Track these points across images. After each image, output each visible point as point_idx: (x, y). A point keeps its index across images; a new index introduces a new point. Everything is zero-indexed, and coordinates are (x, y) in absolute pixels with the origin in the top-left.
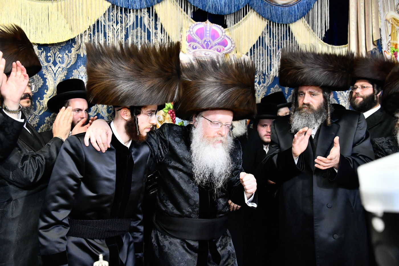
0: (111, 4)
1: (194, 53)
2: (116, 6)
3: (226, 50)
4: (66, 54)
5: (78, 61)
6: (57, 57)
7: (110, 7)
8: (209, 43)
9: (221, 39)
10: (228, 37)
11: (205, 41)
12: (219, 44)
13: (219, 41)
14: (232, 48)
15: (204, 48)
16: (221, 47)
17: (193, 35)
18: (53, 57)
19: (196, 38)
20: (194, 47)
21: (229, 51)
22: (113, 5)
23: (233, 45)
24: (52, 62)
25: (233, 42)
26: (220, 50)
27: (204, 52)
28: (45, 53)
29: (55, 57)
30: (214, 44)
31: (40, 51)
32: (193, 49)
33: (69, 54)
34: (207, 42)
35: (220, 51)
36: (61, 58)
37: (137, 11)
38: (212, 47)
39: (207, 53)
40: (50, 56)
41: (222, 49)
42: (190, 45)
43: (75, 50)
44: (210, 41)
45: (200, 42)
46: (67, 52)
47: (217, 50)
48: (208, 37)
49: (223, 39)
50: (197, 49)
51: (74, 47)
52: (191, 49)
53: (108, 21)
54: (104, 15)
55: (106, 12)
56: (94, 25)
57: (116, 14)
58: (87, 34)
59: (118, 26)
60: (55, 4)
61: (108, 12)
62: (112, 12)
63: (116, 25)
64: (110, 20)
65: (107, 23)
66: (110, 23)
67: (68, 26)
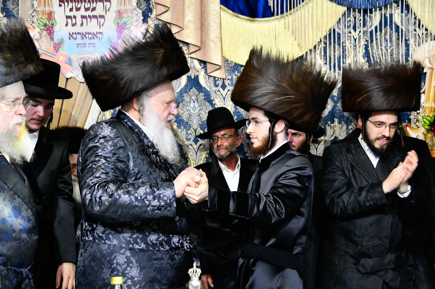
0: (346, 8)
2: (353, 9)
7: (345, 13)
22: (349, 9)
37: (381, 10)
53: (344, 28)
54: (337, 22)
55: (340, 19)
56: (326, 37)
57: (355, 18)
58: (320, 47)
59: (357, 32)
60: (282, 21)
61: (342, 18)
62: (348, 17)
63: (355, 31)
64: (348, 26)
65: (343, 31)
66: (347, 30)
67: (296, 43)
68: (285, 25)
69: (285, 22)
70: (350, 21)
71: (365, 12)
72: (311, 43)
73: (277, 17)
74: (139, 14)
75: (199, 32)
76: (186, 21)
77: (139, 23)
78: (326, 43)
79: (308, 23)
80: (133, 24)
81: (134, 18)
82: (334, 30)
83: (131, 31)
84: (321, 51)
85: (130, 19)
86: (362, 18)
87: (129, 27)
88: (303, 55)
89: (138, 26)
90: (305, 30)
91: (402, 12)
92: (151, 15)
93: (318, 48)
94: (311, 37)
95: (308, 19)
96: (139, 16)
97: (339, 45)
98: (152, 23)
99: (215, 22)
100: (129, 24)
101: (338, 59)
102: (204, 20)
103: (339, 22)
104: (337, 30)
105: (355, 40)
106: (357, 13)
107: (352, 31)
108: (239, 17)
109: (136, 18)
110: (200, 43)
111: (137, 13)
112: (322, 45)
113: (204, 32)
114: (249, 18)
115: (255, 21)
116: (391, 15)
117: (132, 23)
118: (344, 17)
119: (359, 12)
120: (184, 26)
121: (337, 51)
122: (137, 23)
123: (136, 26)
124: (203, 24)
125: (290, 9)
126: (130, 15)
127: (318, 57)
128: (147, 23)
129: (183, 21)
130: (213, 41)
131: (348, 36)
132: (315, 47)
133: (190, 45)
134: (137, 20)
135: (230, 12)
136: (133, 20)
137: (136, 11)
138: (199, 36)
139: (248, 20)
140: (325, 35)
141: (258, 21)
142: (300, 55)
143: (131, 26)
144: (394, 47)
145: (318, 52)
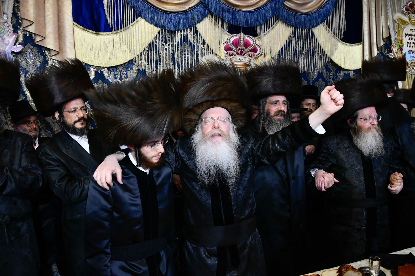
0: (160, 29)
1: (230, 59)
2: (164, 30)
3: (256, 56)
4: (129, 71)
5: (139, 74)
6: (122, 74)
7: (159, 32)
8: (242, 50)
9: (252, 46)
10: (258, 45)
11: (240, 49)
12: (251, 51)
13: (250, 48)
14: (261, 53)
15: (238, 55)
16: (252, 53)
17: (230, 45)
18: (120, 75)
19: (232, 47)
20: (231, 55)
21: (258, 56)
22: (162, 30)
23: (262, 51)
24: (118, 78)
25: (262, 49)
26: (252, 55)
27: (239, 58)
28: (113, 73)
29: (121, 74)
30: (246, 51)
31: (109, 72)
32: (230, 56)
33: (132, 71)
34: (241, 50)
35: (251, 57)
36: (125, 74)
37: (181, 31)
38: (245, 54)
39: (241, 59)
40: (117, 74)
41: (253, 55)
42: (227, 53)
43: (136, 67)
44: (243, 49)
45: (236, 50)
46: (129, 69)
47: (249, 56)
48: (242, 46)
49: (254, 46)
50: (233, 56)
51: (134, 65)
52: (228, 56)
53: (159, 42)
54: (155, 38)
55: (156, 36)
56: (147, 47)
57: (166, 35)
58: (144, 53)
59: (167, 45)
60: (118, 35)
61: (158, 35)
62: (161, 34)
63: (166, 44)
64: (161, 41)
65: (158, 44)
66: (161, 43)
67: (128, 51)
68: (120, 38)
69: (120, 36)
70: (162, 37)
71: (172, 32)
72: (138, 51)
73: (114, 32)
74: (9, 26)
75: (57, 41)
76: (47, 33)
77: (10, 33)
78: (148, 51)
79: (136, 37)
80: (5, 34)
81: (6, 29)
82: (153, 43)
83: (4, 38)
84: (145, 55)
85: (2, 30)
86: (170, 36)
87: (3, 36)
88: (133, 59)
89: (10, 35)
90: (134, 42)
91: (194, 34)
92: (20, 27)
93: (143, 54)
94: (138, 47)
95: (136, 35)
96: (9, 27)
97: (156, 52)
98: (21, 33)
99: (69, 34)
100: (2, 34)
101: (155, 61)
102: (61, 32)
103: (156, 38)
104: (155, 43)
105: (166, 50)
106: (167, 33)
107: (164, 44)
108: (87, 31)
109: (7, 29)
110: (58, 49)
111: (8, 25)
112: (146, 52)
113: (61, 41)
114: (94, 32)
115: (99, 34)
116: (187, 35)
117: (5, 32)
118: (159, 34)
119: (168, 32)
120: (45, 36)
121: (155, 56)
122: (8, 33)
123: (8, 35)
124: (60, 35)
125: (124, 27)
126: (2, 27)
127: (143, 60)
128: (17, 34)
129: (45, 32)
130: (68, 48)
131: (162, 47)
132: (141, 54)
133: (51, 50)
134: (8, 31)
135: (81, 27)
136: (5, 31)
137: (7, 24)
138: (58, 44)
139: (94, 33)
140: (147, 46)
141: (101, 34)
142: (131, 59)
143: (4, 35)
144: (189, 55)
145: (143, 56)
